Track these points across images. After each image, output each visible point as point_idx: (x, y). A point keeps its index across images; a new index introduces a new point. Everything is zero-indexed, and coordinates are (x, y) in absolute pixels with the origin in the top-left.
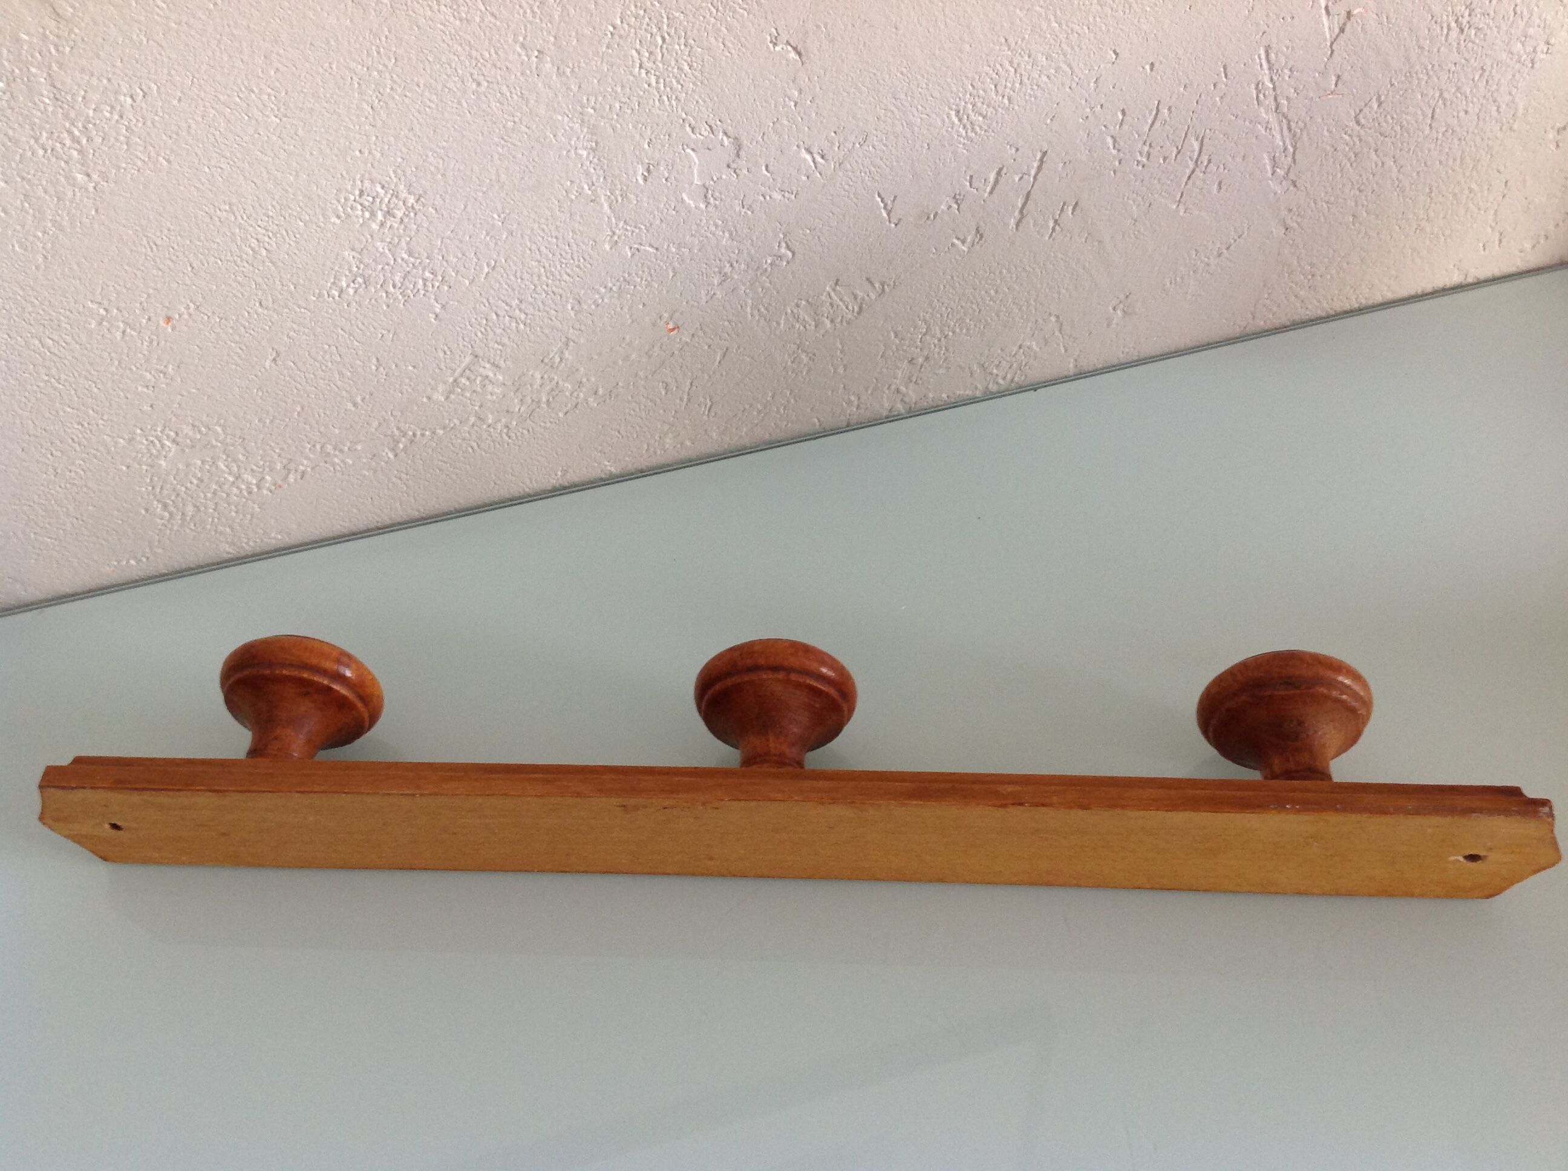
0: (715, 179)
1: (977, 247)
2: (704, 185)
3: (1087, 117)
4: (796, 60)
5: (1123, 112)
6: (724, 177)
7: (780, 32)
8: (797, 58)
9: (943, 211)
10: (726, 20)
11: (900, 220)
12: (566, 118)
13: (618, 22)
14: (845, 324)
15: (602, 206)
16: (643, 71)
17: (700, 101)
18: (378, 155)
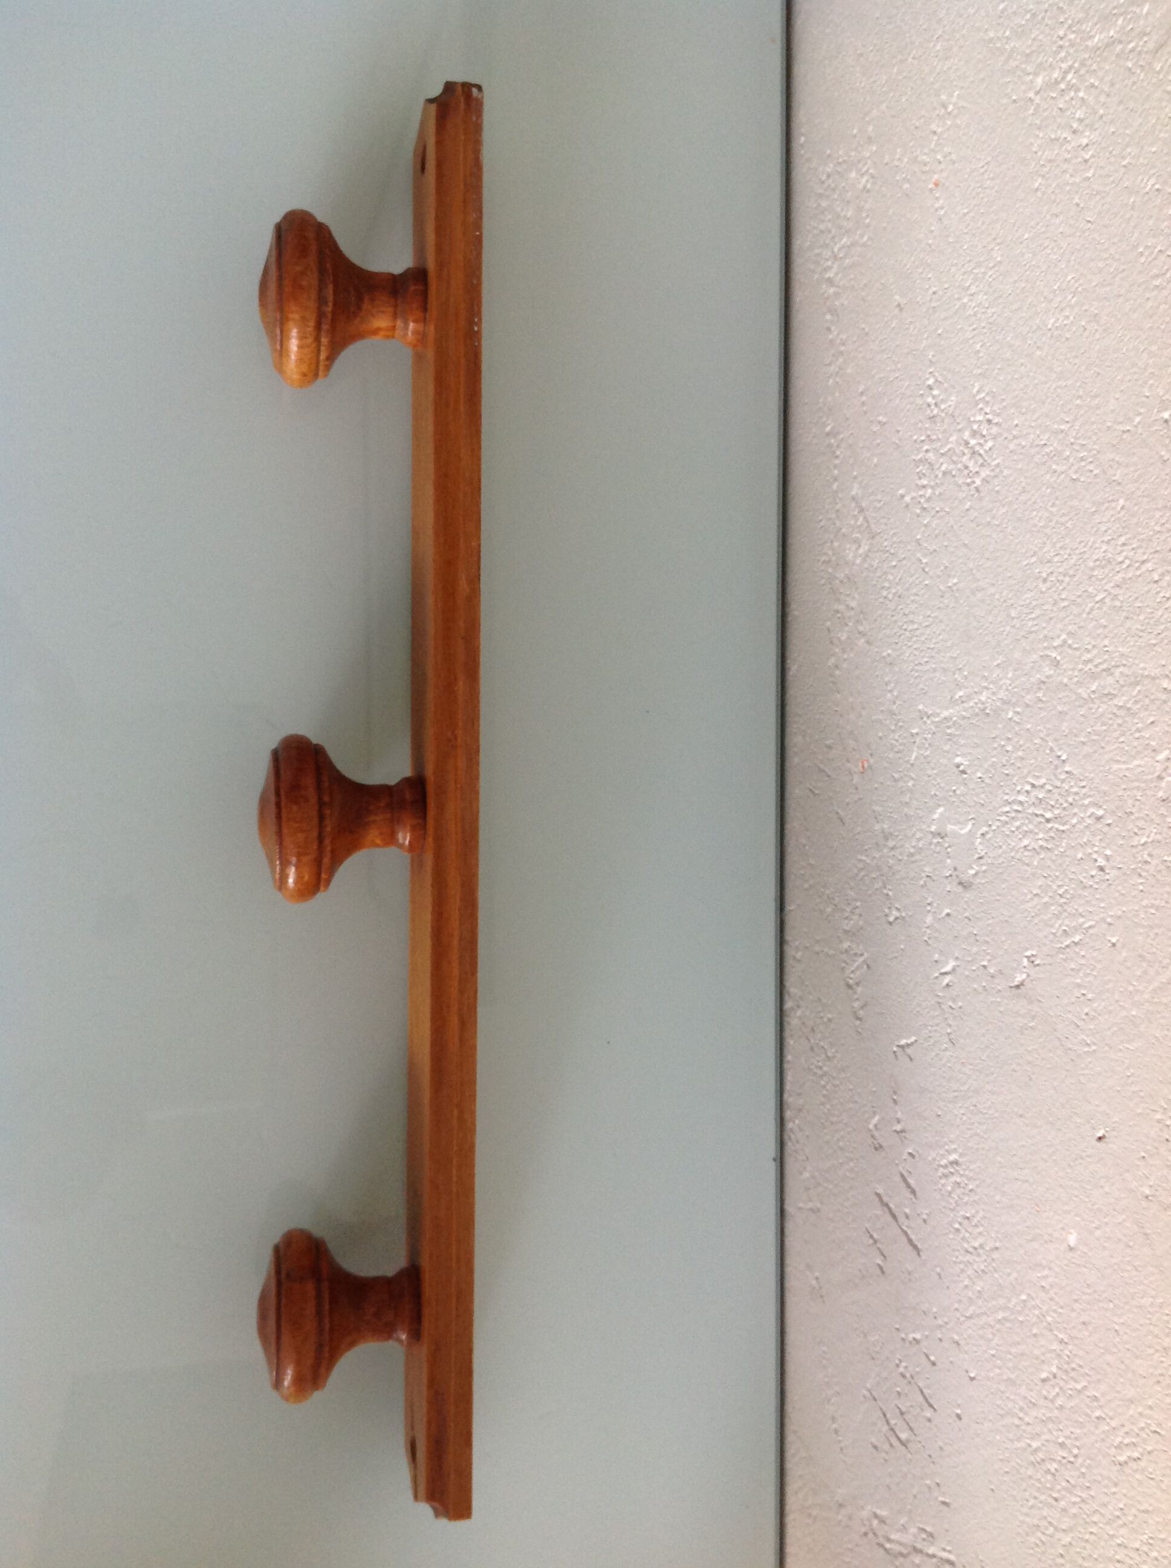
0: (949, 850)
1: (870, 1141)
2: (946, 835)
3: (935, 1318)
4: (1013, 982)
5: (934, 1364)
6: (949, 861)
7: (1037, 968)
8: (1016, 983)
9: (896, 1112)
10: (1052, 905)
11: (896, 1057)
12: (1009, 682)
13: (1067, 769)
14: (843, 965)
15: (947, 709)
16: (1028, 787)
17: (1001, 851)
18: (1012, 446)
